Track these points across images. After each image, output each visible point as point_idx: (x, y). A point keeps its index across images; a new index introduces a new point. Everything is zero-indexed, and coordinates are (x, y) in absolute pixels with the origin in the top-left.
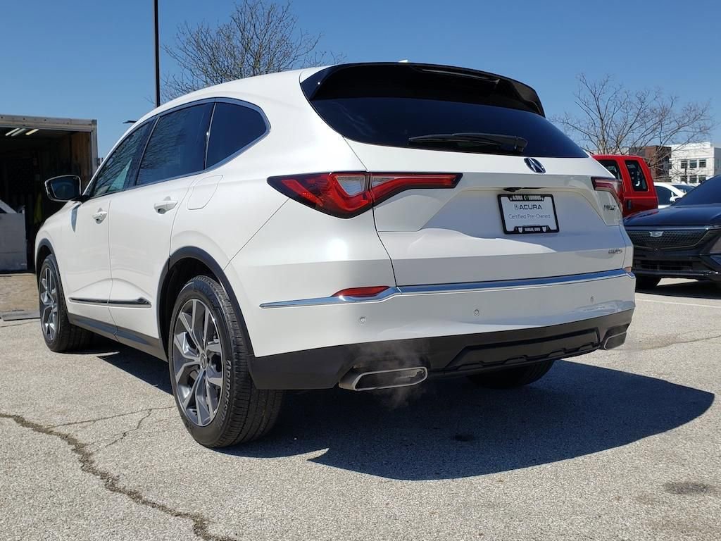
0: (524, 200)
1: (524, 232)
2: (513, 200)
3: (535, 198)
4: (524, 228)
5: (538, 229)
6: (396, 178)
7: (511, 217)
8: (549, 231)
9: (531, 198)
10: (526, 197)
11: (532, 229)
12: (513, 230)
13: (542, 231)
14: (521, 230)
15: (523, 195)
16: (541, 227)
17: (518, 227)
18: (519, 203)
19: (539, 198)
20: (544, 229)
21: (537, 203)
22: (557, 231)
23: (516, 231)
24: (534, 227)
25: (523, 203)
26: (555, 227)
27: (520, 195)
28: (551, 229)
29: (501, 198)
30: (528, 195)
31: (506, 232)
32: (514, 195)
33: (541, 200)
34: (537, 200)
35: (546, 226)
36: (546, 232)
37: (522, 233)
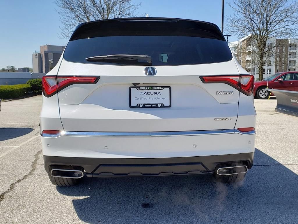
0: (148, 89)
1: (144, 107)
2: (139, 90)
3: (157, 88)
4: (144, 105)
5: (155, 106)
6: (68, 78)
7: (136, 98)
8: (163, 106)
9: (154, 88)
11: (150, 106)
12: (135, 105)
13: (157, 107)
15: (147, 87)
16: (157, 105)
17: (139, 104)
18: (144, 92)
19: (159, 88)
20: (159, 106)
21: (158, 91)
22: (170, 106)
23: (138, 106)
24: (151, 104)
25: (147, 91)
26: (169, 105)
27: (145, 87)
28: (165, 105)
29: (132, 88)
30: (151, 87)
31: (131, 107)
32: (141, 87)
33: (161, 90)
34: (158, 90)
35: (161, 104)
36: (160, 107)
37: (142, 107)
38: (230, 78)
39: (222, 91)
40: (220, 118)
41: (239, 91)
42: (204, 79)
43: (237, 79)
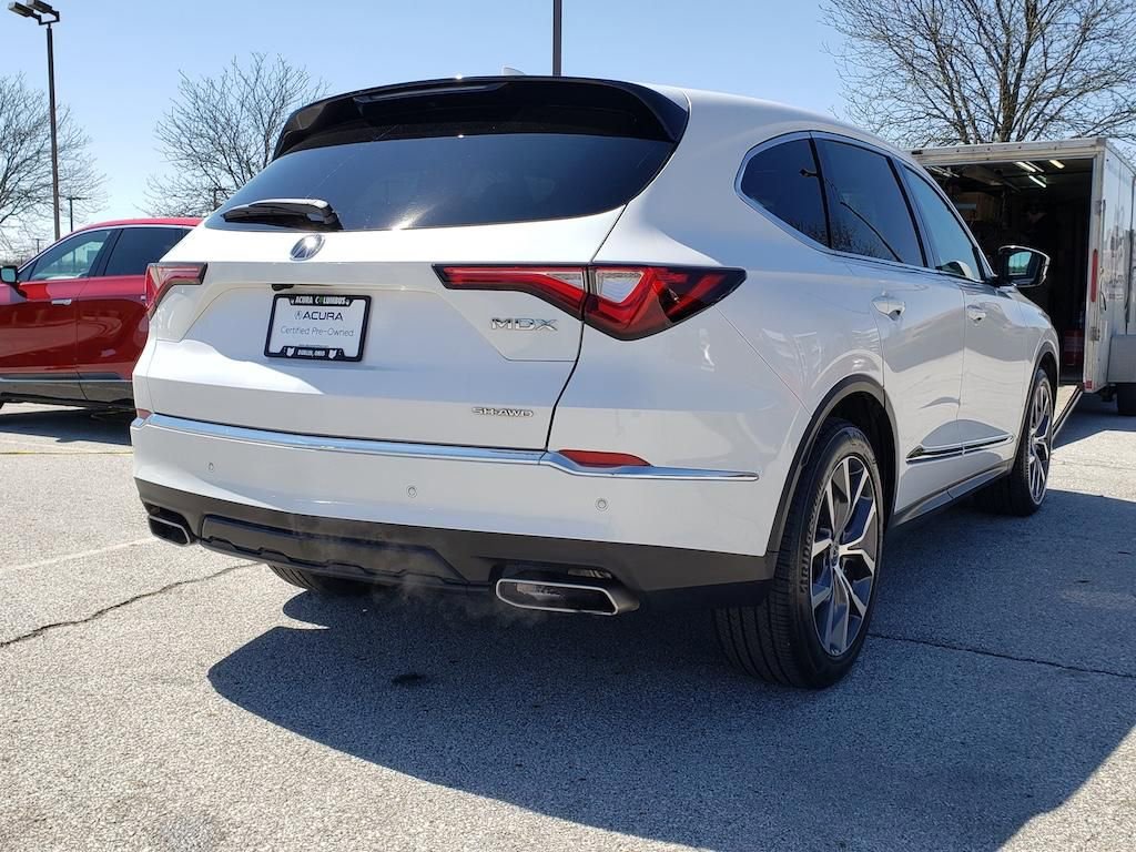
0: (314, 304)
1: (295, 356)
2: (295, 304)
3: (336, 301)
4: (297, 349)
5: (322, 353)
8: (341, 356)
9: (329, 300)
10: (318, 299)
11: (310, 353)
12: (278, 351)
13: (326, 358)
14: (290, 352)
15: (314, 296)
16: (327, 351)
17: (288, 347)
18: (304, 309)
19: (341, 300)
20: (332, 354)
21: (336, 310)
22: (359, 358)
23: (282, 354)
24: (314, 349)
25: (311, 309)
26: (354, 353)
27: (309, 295)
28: (347, 354)
29: (280, 299)
30: (323, 296)
31: (267, 353)
32: (299, 295)
33: (345, 305)
34: (337, 305)
35: (338, 350)
36: (335, 359)
37: (292, 357)
38: (545, 273)
39: (514, 318)
40: (489, 406)
41: (580, 323)
42: (450, 275)
43: (577, 281)
